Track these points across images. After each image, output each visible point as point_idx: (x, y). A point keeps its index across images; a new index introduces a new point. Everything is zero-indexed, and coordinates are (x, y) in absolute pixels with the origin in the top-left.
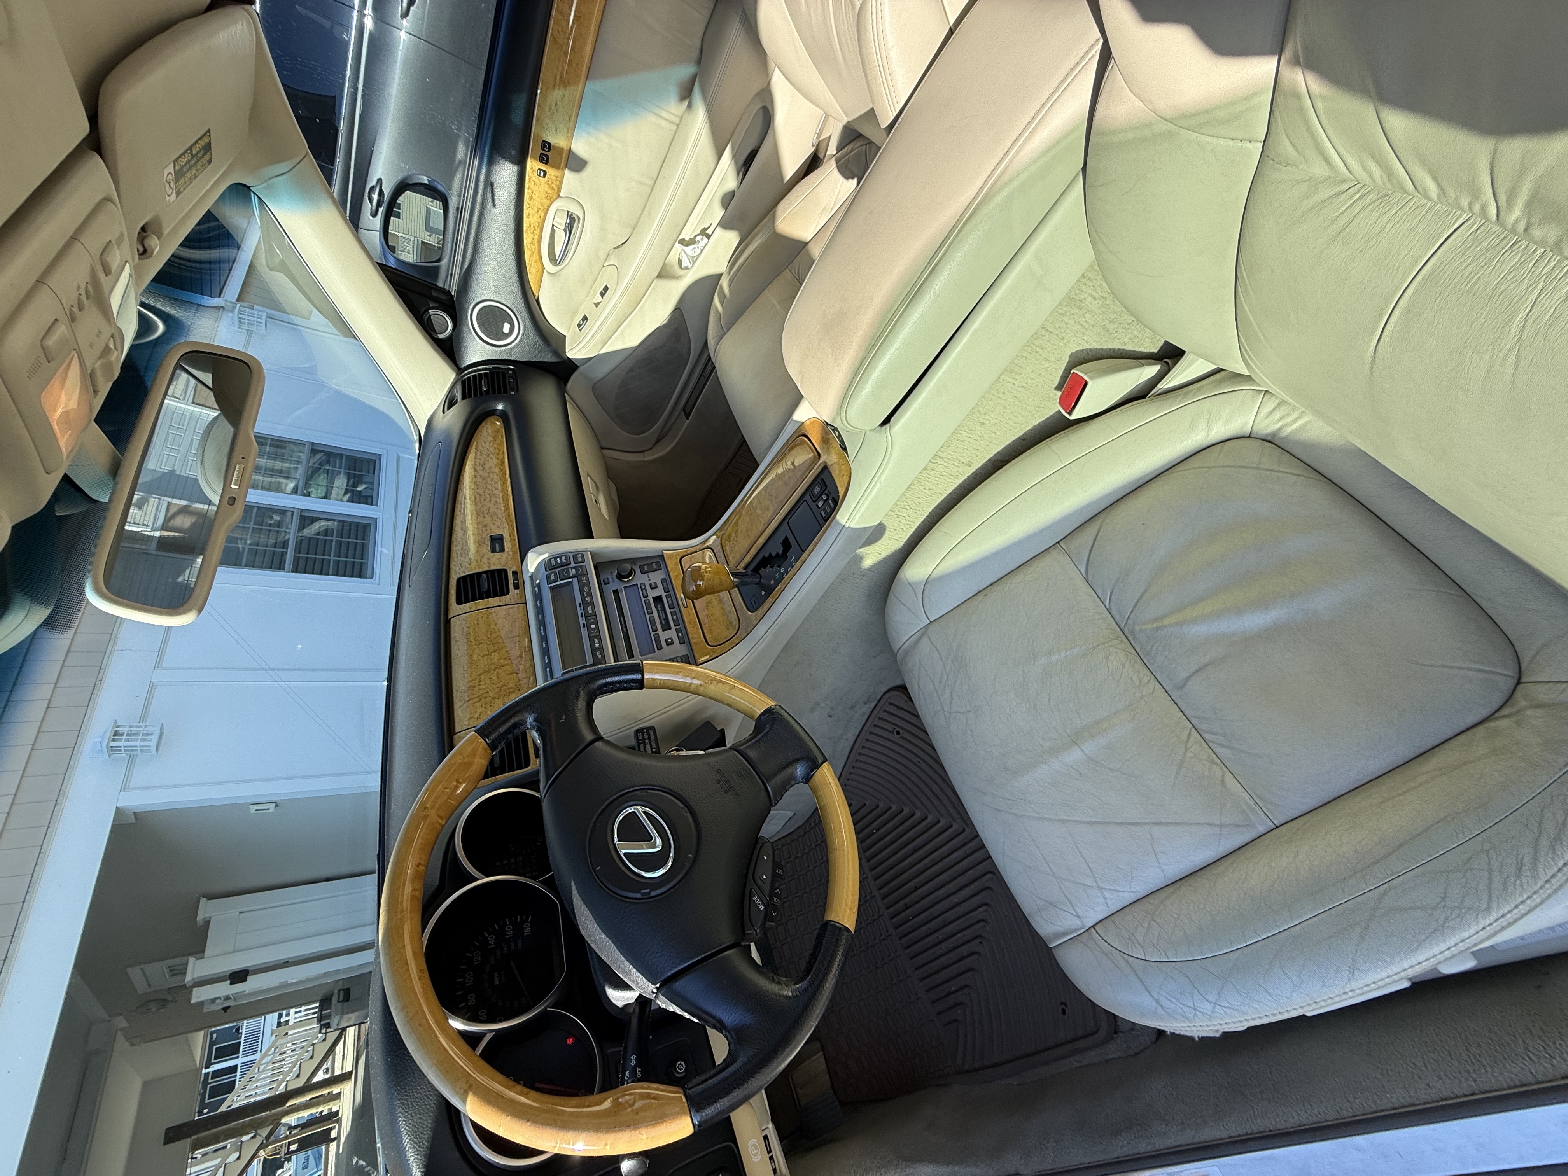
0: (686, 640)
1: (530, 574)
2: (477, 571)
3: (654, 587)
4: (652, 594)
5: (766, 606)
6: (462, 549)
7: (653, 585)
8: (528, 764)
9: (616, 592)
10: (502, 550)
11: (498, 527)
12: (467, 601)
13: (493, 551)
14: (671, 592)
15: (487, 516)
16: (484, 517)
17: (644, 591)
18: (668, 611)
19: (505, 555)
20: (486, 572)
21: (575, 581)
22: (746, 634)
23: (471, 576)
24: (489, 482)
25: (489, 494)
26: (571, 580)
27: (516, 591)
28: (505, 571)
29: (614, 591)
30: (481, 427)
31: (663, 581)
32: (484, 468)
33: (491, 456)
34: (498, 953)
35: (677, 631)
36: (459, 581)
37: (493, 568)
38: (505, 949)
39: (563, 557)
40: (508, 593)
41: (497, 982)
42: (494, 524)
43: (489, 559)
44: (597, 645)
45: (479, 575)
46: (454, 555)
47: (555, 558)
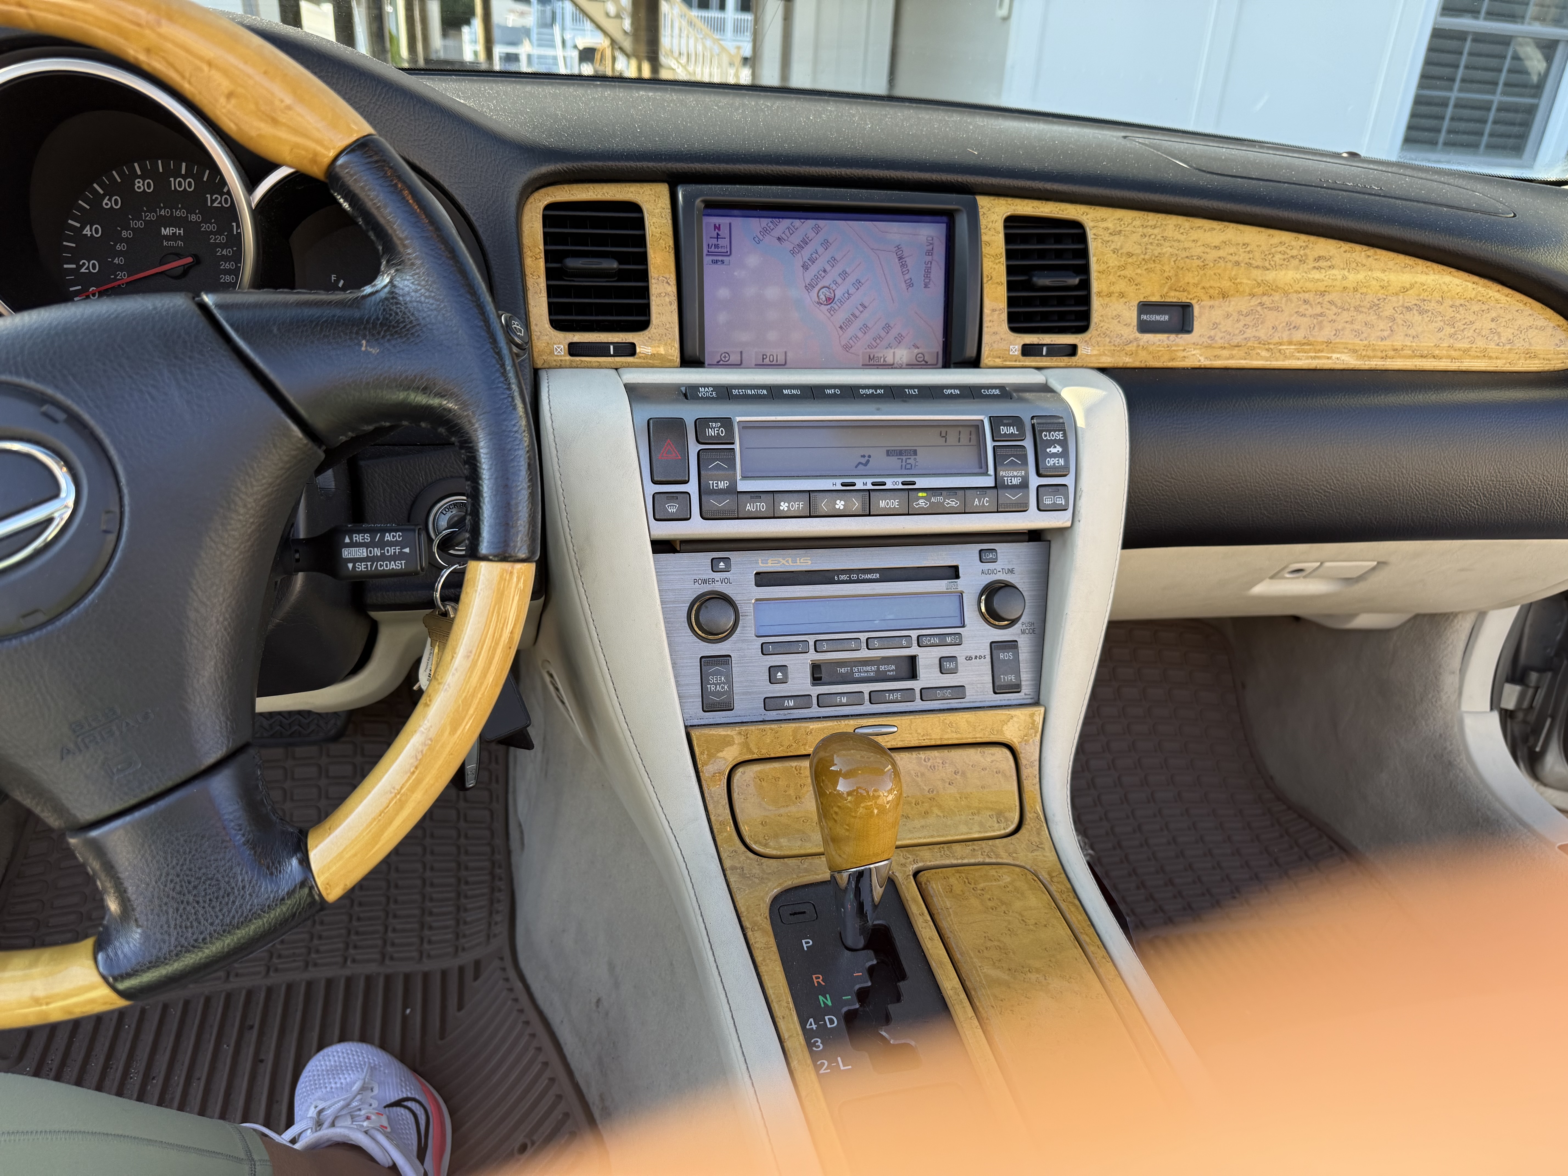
0: (773, 715)
1: (1054, 384)
2: (1094, 267)
3: (945, 665)
4: (927, 658)
5: (765, 941)
6: (1165, 239)
7: (947, 665)
8: (557, 325)
9: (954, 572)
10: (1144, 327)
11: (1216, 326)
12: (1009, 239)
13: (1145, 307)
14: (918, 704)
15: (1254, 302)
16: (1252, 295)
17: (936, 640)
18: (866, 688)
19: (1130, 331)
20: (1086, 285)
21: (989, 482)
22: (727, 864)
23: (1084, 254)
24: (1360, 317)
25: (1321, 315)
26: (991, 471)
27: (1015, 349)
28: (1083, 329)
29: (956, 569)
30: (1550, 312)
31: (959, 691)
32: (1409, 309)
33: (1449, 330)
34: (222, 239)
35: (803, 700)
36: (1078, 225)
37: (1096, 303)
38: (224, 252)
39: (1062, 462)
40: (1013, 330)
41: (166, 231)
42: (1228, 316)
43: (1122, 295)
44: (784, 506)
45: (1084, 270)
46: (1152, 218)
47: (1064, 443)
